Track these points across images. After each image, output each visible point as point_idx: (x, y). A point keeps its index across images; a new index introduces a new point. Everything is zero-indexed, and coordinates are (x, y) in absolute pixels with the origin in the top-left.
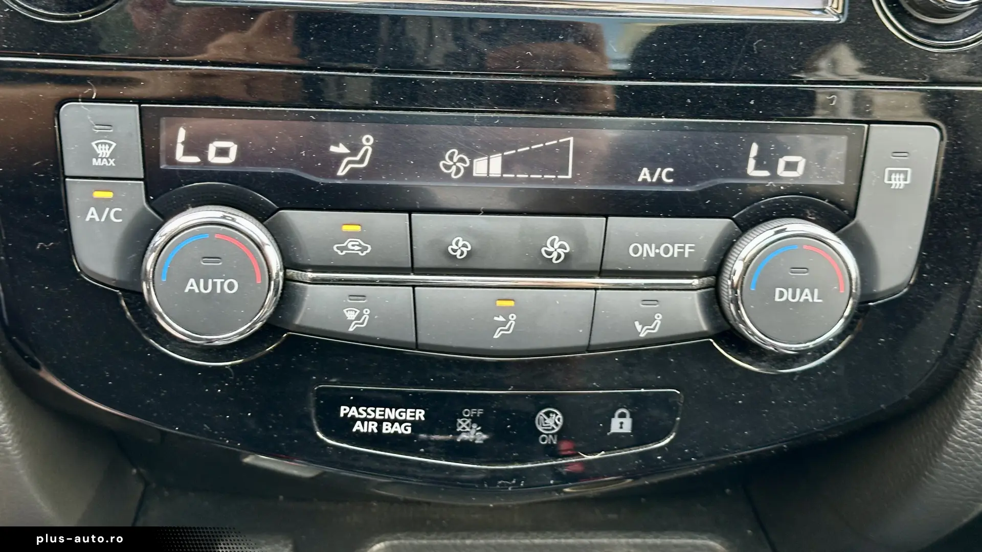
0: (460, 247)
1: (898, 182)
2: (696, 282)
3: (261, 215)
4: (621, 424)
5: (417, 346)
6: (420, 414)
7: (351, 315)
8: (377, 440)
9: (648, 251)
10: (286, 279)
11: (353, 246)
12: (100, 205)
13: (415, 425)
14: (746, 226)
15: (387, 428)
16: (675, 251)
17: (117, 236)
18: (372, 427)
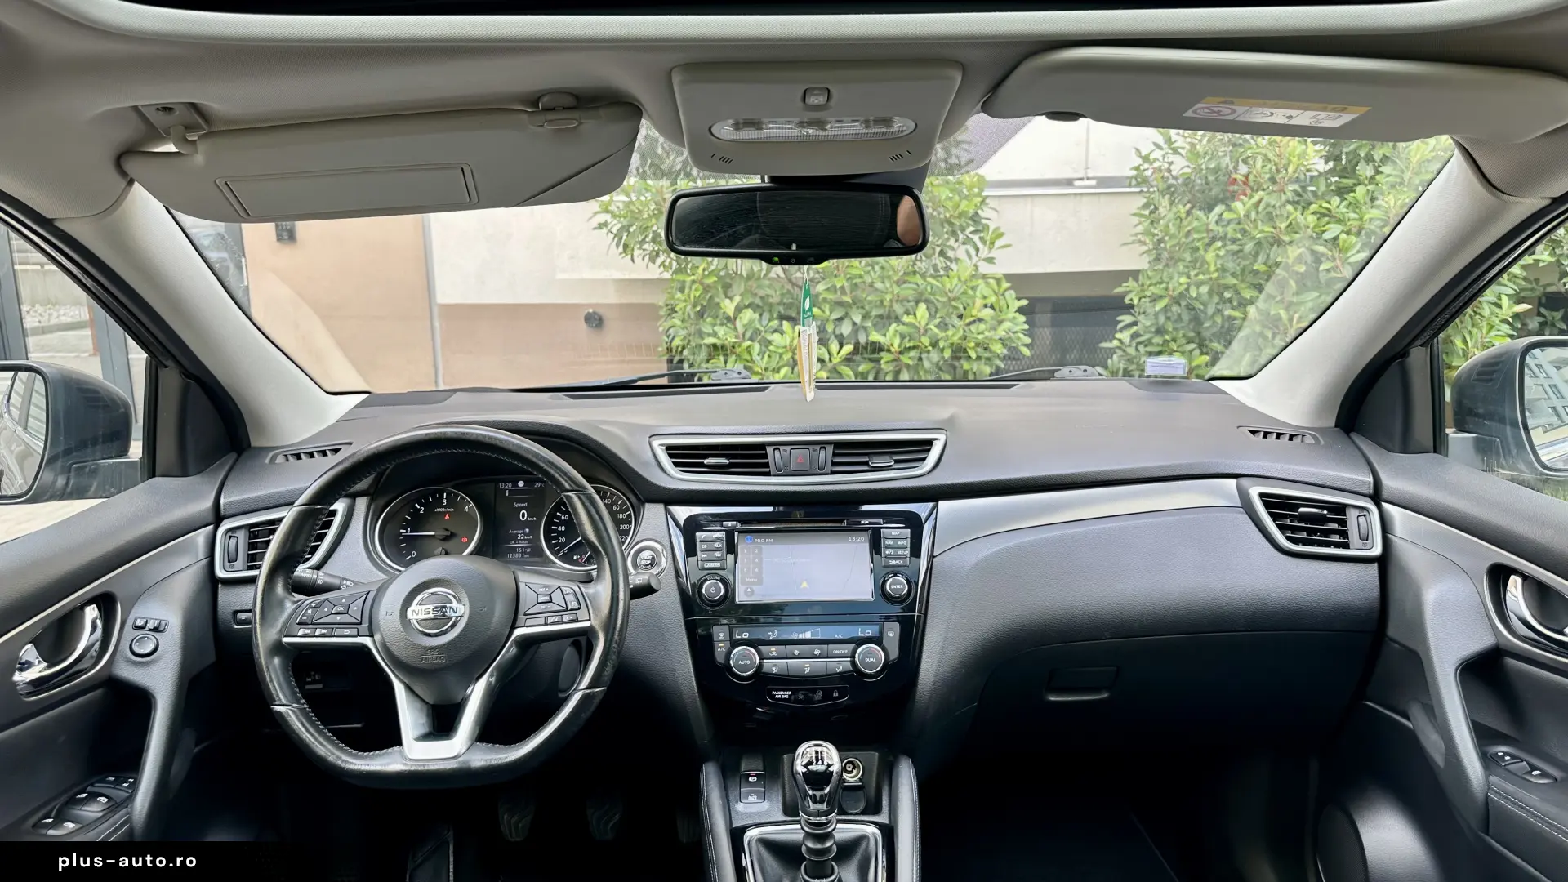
0: (796, 652)
1: (891, 635)
2: (849, 659)
3: (755, 648)
4: (836, 694)
5: (788, 676)
6: (790, 693)
7: (774, 669)
8: (781, 699)
9: (837, 652)
10: (760, 663)
11: (774, 653)
12: (721, 647)
13: (789, 696)
14: (859, 645)
15: (783, 697)
16: (843, 651)
17: (724, 654)
18: (779, 696)
